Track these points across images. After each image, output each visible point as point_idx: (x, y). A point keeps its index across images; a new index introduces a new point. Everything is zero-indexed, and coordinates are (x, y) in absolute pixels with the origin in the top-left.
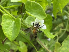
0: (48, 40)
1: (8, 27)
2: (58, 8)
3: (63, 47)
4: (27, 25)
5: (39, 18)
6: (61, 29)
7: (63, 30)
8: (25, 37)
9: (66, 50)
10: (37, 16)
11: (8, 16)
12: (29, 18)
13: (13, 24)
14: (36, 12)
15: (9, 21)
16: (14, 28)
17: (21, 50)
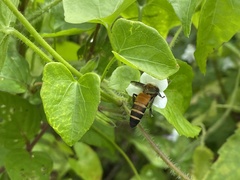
0: (170, 138)
1: (59, 101)
2: (212, 42)
3: (222, 163)
4: (113, 93)
5: (154, 73)
6: (215, 105)
7: (221, 106)
8: (99, 131)
9: (233, 172)
10: (148, 66)
11: (60, 66)
12: (122, 71)
13: (74, 91)
14: (145, 55)
15: (63, 84)
16: (77, 106)
17: (81, 172)
